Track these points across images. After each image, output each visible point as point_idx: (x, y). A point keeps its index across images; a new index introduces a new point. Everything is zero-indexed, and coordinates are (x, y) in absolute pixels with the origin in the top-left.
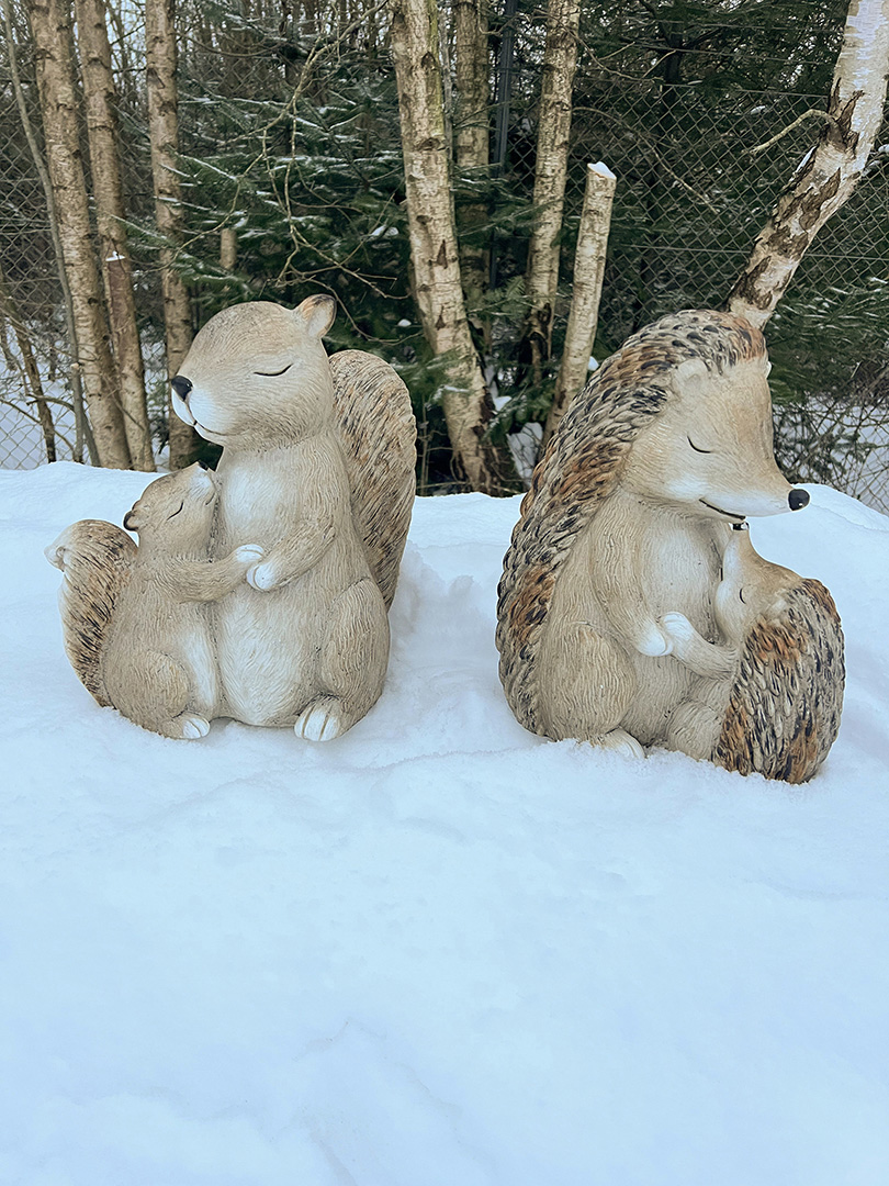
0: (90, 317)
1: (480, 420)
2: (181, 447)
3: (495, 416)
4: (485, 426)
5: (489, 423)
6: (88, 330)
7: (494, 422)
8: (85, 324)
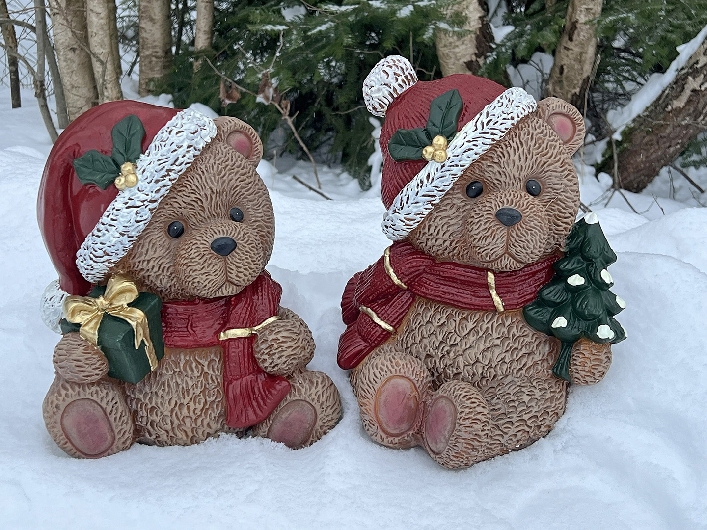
1: (475, 54)
2: (152, 69)
3: (492, 50)
4: (481, 61)
5: (486, 58)
7: (492, 57)
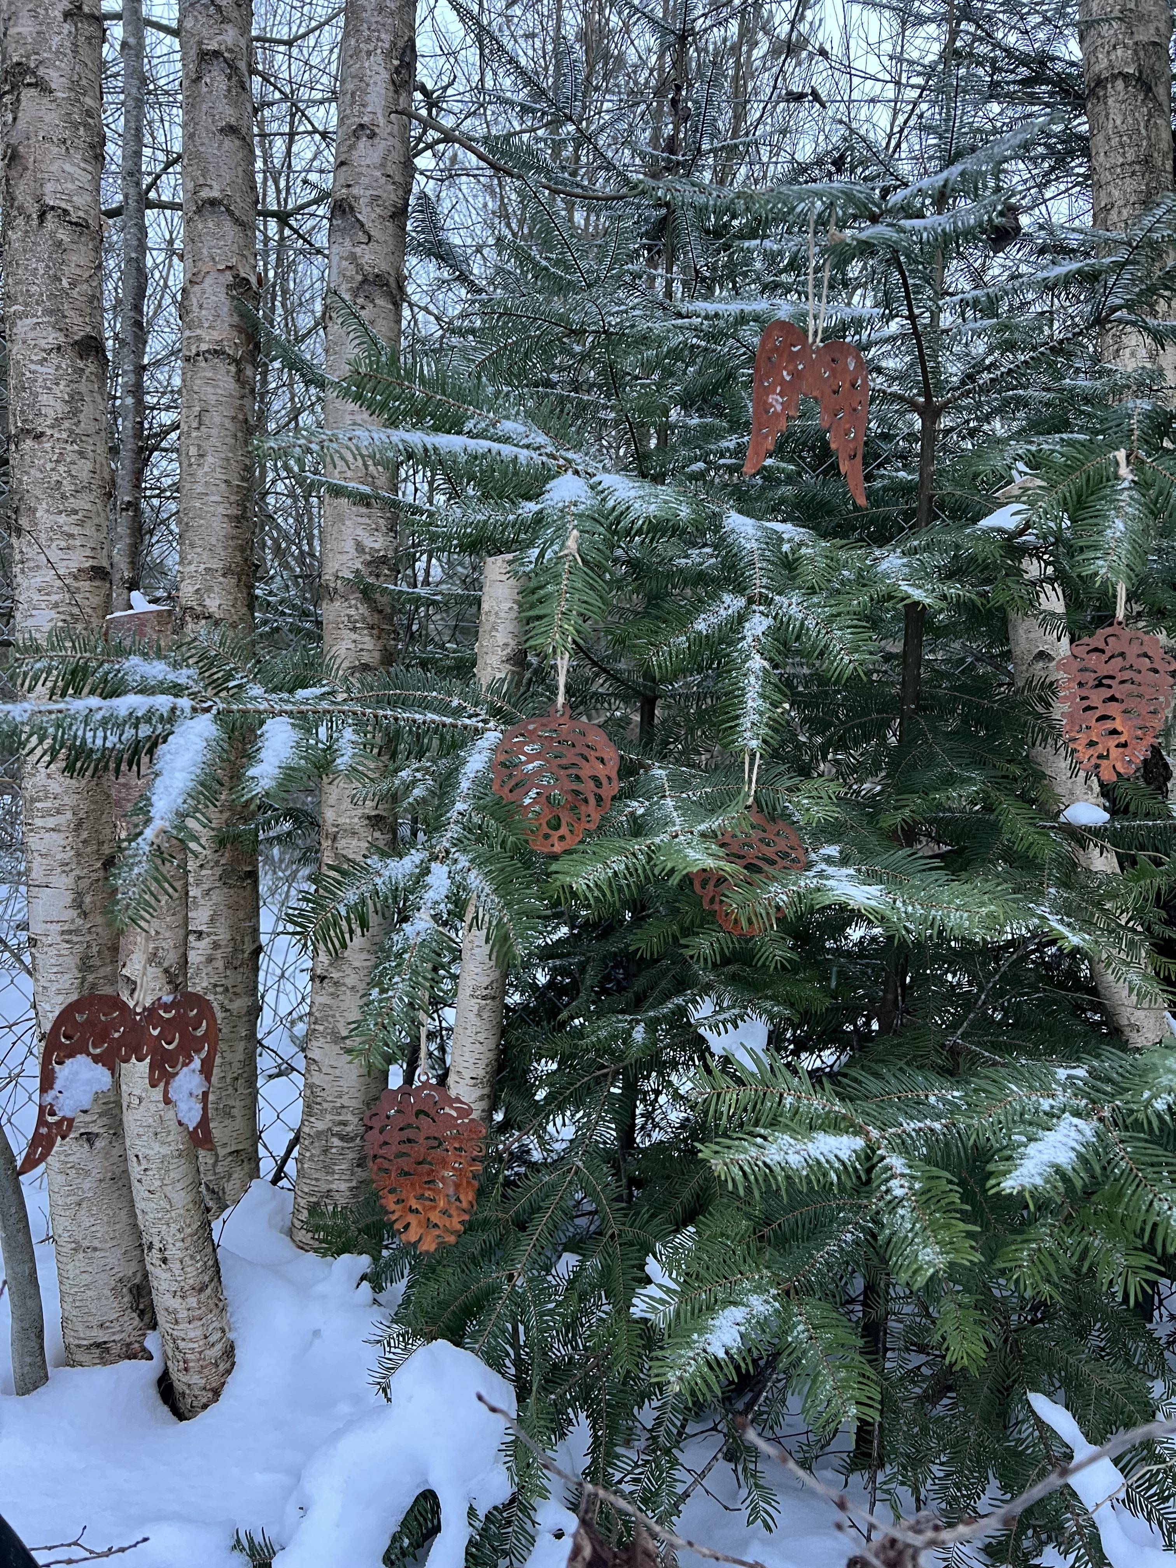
0: (69, 800)
6: (58, 839)
8: (51, 822)
